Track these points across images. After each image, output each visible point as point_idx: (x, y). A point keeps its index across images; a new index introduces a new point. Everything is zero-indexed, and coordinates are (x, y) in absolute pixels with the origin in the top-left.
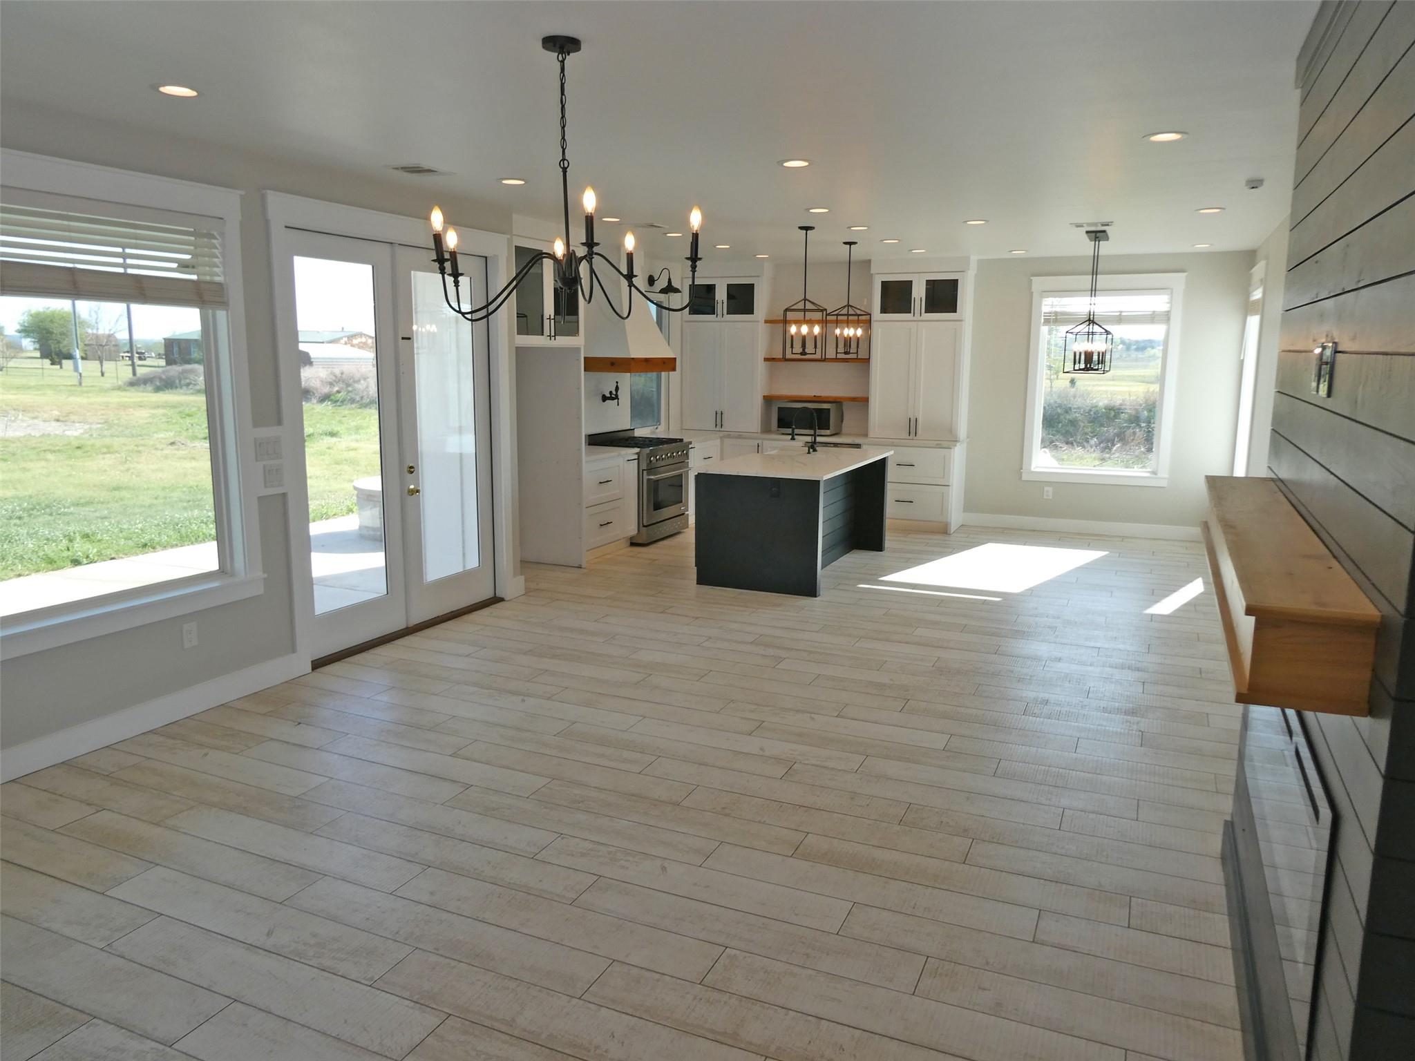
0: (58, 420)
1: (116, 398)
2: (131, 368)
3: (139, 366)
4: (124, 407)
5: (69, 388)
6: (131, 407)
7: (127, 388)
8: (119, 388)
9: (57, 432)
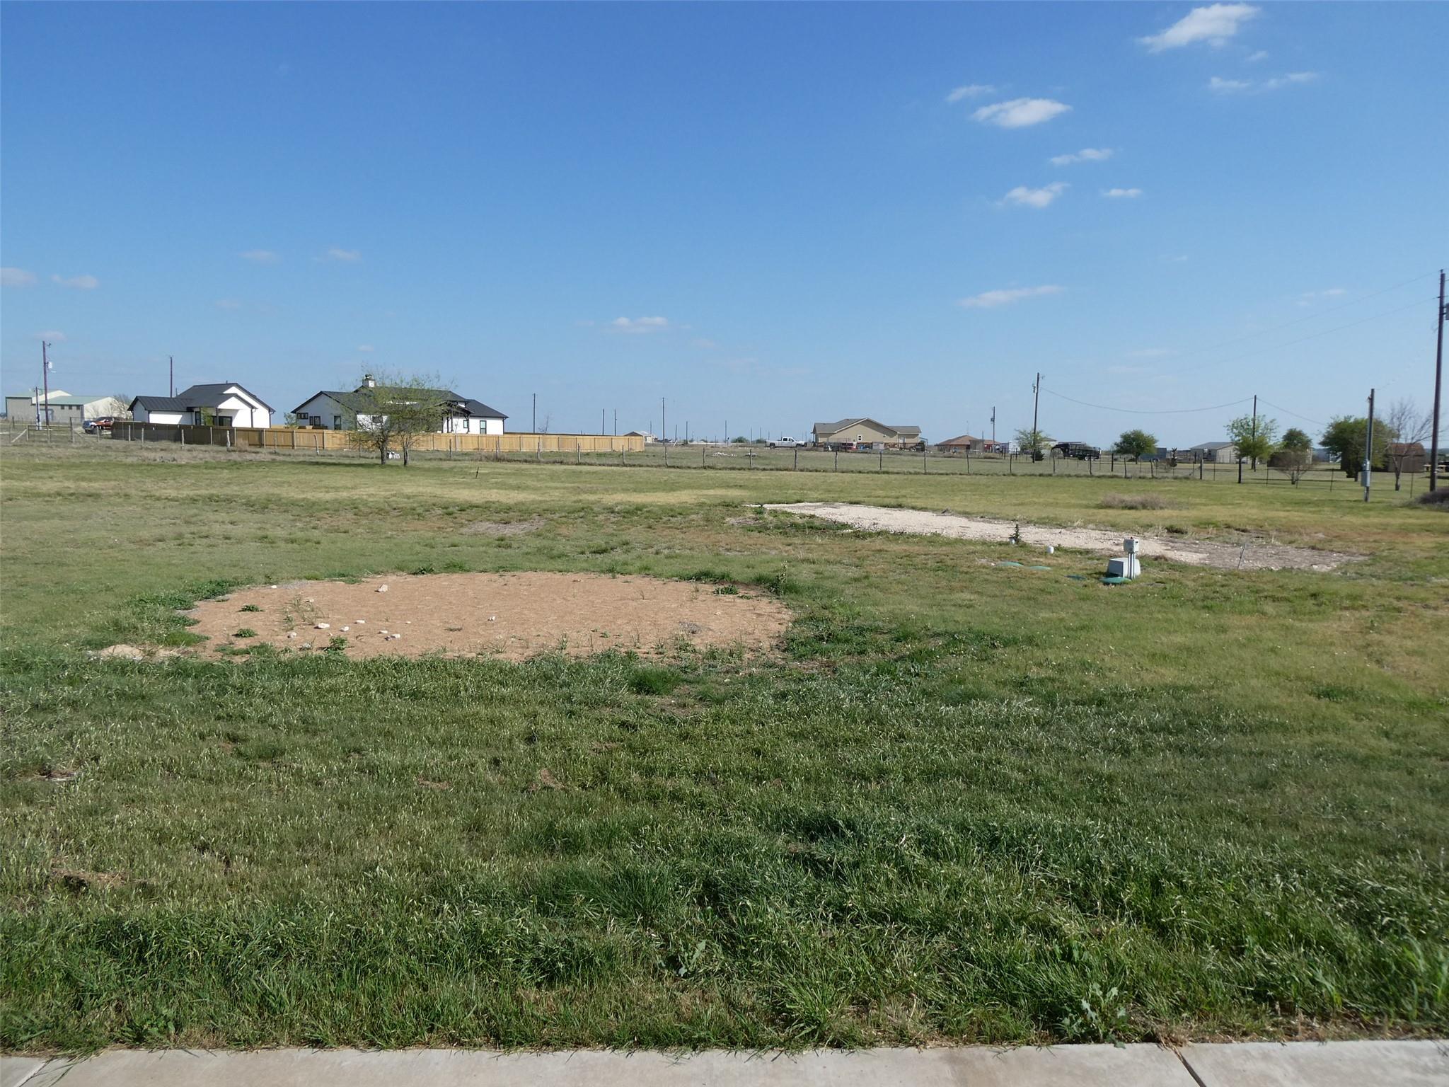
0: (1313, 548)
1: (1398, 519)
2: (1429, 480)
3: (1439, 477)
4: (1405, 530)
5: (1352, 504)
6: (1414, 532)
7: (1421, 505)
8: (1410, 506)
9: (1302, 567)
